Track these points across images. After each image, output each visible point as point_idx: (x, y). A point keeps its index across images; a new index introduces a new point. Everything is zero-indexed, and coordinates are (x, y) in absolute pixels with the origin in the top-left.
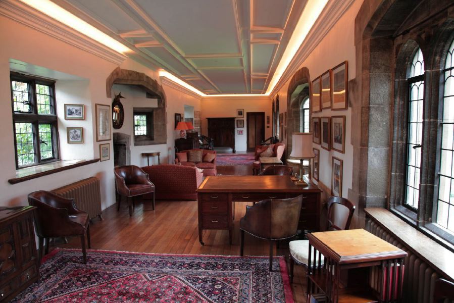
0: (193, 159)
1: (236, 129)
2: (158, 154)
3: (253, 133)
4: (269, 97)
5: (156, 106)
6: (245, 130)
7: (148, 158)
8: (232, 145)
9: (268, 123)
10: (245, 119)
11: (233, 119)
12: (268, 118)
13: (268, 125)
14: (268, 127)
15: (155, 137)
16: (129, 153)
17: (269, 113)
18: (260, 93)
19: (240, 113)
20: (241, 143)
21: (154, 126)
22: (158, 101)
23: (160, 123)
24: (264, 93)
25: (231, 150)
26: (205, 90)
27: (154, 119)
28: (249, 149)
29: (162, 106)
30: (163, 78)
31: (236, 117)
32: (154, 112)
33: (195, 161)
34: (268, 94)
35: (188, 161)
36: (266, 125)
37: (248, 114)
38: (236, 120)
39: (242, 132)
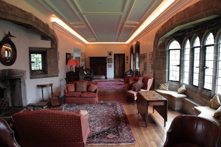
0: (79, 89)
1: (108, 64)
2: (51, 85)
3: (117, 66)
4: (128, 44)
5: (50, 47)
6: (113, 64)
7: (42, 89)
8: (105, 74)
9: (127, 60)
10: (113, 58)
11: (105, 58)
12: (127, 57)
13: (127, 62)
14: (127, 63)
15: (48, 72)
16: (25, 85)
17: (128, 54)
18: (123, 42)
19: (110, 54)
20: (110, 73)
21: (48, 63)
22: (51, 43)
23: (52, 61)
24: (125, 42)
25: (104, 77)
26: (88, 38)
27: (48, 57)
28: (115, 77)
29: (54, 46)
30: (54, 23)
31: (107, 56)
32: (47, 51)
33: (81, 91)
34: (128, 42)
35: (75, 91)
36: (126, 61)
37: (115, 55)
38: (107, 58)
39: (111, 65)
